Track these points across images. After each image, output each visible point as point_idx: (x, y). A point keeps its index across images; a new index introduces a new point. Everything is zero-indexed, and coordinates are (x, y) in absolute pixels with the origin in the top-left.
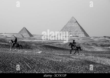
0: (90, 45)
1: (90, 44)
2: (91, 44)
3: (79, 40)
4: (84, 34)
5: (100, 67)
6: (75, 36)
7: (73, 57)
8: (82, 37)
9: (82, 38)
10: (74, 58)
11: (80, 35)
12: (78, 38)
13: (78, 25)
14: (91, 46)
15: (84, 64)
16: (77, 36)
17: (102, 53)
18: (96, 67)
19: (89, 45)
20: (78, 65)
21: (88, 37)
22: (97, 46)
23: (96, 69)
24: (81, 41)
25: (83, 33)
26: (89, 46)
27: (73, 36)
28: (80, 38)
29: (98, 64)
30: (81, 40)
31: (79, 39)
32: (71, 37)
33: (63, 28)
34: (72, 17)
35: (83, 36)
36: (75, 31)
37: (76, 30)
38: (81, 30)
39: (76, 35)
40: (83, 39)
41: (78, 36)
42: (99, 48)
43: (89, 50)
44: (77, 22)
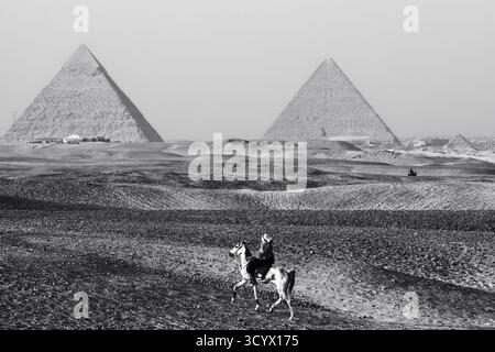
0: (154, 182)
1: (155, 177)
2: (160, 178)
3: (113, 158)
4: (135, 129)
5: (153, 288)
6: (94, 140)
7: (33, 240)
8: (130, 145)
9: (128, 150)
10: (35, 246)
11: (119, 131)
12: (110, 147)
13: (106, 86)
14: (159, 187)
15: (79, 273)
16: (102, 140)
17: (186, 220)
18: (134, 287)
19: (148, 182)
20: (49, 282)
21: (156, 145)
22: (187, 186)
23: (135, 298)
24: (120, 160)
25: (134, 121)
26: (145, 186)
27: (85, 140)
28: (117, 150)
29: (150, 272)
30: (120, 156)
31: (111, 154)
32: (76, 142)
33: (36, 101)
34: (81, 47)
35: (133, 140)
36: (92, 115)
37: (98, 112)
38: (122, 109)
39: (100, 135)
40: (132, 155)
41: (108, 140)
42: (192, 195)
43: (147, 208)
44: (101, 69)
